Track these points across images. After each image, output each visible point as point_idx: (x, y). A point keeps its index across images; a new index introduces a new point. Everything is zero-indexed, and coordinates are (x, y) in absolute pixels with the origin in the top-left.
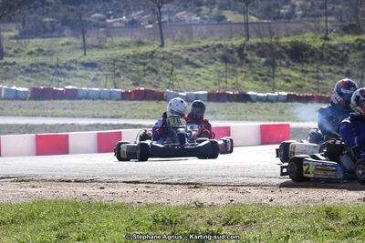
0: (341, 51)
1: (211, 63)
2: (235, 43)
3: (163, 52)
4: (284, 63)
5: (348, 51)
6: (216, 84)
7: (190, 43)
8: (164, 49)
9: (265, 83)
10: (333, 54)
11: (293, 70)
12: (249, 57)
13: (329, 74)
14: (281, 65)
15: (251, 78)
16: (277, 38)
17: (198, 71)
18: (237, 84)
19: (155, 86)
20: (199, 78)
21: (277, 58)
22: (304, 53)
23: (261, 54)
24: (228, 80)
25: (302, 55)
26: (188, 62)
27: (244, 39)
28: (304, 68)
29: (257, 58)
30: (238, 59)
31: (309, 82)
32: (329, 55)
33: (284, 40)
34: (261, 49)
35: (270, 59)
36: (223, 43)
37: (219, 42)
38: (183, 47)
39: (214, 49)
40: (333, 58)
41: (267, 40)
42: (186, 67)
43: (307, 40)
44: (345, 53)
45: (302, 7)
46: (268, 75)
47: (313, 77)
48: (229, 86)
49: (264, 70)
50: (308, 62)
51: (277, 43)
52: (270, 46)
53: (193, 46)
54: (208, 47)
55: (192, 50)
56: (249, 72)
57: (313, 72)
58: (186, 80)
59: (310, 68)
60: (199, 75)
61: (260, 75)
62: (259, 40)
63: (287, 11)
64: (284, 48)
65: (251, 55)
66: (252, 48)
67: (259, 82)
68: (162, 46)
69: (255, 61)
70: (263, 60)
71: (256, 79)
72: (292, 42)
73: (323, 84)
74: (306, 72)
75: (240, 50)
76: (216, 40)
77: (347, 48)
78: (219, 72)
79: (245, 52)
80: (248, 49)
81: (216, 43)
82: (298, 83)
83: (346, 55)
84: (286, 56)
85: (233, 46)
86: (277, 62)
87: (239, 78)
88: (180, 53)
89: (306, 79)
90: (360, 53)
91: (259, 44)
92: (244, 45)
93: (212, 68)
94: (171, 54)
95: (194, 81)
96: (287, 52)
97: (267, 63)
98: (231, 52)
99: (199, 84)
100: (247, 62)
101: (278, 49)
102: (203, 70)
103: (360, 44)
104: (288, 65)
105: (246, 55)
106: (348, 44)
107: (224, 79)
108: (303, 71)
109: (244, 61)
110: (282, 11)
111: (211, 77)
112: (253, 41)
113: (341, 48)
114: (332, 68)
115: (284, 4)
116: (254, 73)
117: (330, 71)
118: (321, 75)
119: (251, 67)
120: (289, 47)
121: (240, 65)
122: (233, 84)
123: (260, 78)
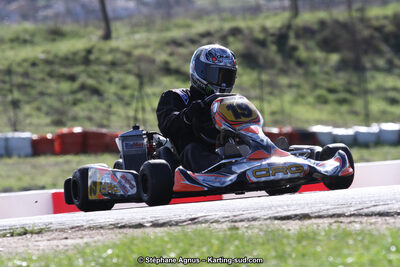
2: (268, 23)
3: (112, 51)
4: (381, 62)
7: (168, 29)
8: (113, 43)
9: (344, 108)
12: (302, 54)
14: (377, 69)
15: (311, 99)
16: (362, 10)
18: (282, 112)
19: (102, 126)
21: (366, 52)
23: (328, 45)
26: (168, 70)
27: (286, 16)
29: (319, 54)
30: (278, 59)
33: (375, 12)
34: (326, 33)
35: (349, 55)
36: (241, 24)
38: (154, 36)
41: (339, 14)
46: (349, 91)
49: (339, 81)
51: (363, 20)
52: (345, 26)
53: (176, 33)
55: (176, 43)
56: (306, 87)
61: (332, 91)
62: (322, 15)
64: (379, 29)
65: (308, 48)
66: (306, 32)
67: (328, 108)
68: (107, 36)
69: (315, 62)
70: (335, 58)
71: (323, 101)
75: (281, 38)
76: (223, 20)
79: (292, 41)
80: (298, 36)
81: (227, 26)
84: (385, 48)
85: (264, 29)
86: (367, 62)
87: (288, 97)
88: (148, 52)
91: (322, 24)
92: (289, 27)
94: (128, 54)
96: (386, 38)
97: (343, 66)
98: (262, 43)
100: (300, 63)
101: (366, 33)
104: (390, 68)
105: (295, 49)
109: (292, 63)
112: (307, 17)
116: (316, 86)
119: (307, 74)
120: (390, 28)
121: (284, 72)
122: (273, 113)
123: (331, 97)
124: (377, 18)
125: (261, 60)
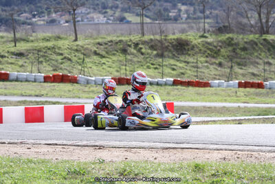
0: (215, 47)
1: (114, 54)
2: (132, 38)
3: (77, 45)
4: (171, 55)
5: (221, 47)
6: (117, 71)
7: (96, 39)
8: (77, 43)
9: (156, 71)
10: (209, 49)
11: (178, 61)
12: (143, 50)
13: (206, 64)
14: (169, 57)
15: (145, 67)
16: (166, 36)
17: (104, 60)
19: (70, 72)
20: (104, 66)
21: (166, 51)
22: (186, 48)
23: (152, 47)
24: (127, 68)
25: (185, 49)
26: (96, 53)
27: (140, 36)
28: (186, 60)
29: (149, 51)
30: (135, 52)
31: (190, 70)
32: (205, 49)
33: (171, 37)
34: (153, 43)
35: (160, 52)
36: (123, 38)
37: (120, 38)
38: (92, 41)
39: (117, 43)
40: (209, 52)
41: (158, 37)
42: (95, 57)
43: (189, 37)
44: (219, 48)
45: (187, 11)
46: (159, 65)
47: (193, 67)
48: (128, 72)
49: (156, 61)
50: (189, 55)
51: (165, 40)
52: (160, 42)
53: (100, 40)
54: (111, 41)
55: (99, 44)
56: (145, 63)
57: (193, 63)
58: (94, 67)
59: (191, 60)
60: (104, 63)
61: (152, 64)
62: (152, 37)
63: (174, 14)
64: (170, 43)
65: (146, 49)
66: (144, 43)
67: (151, 70)
68: (76, 40)
69: (148, 54)
70: (155, 52)
71: (148, 67)
72: (177, 39)
73: (201, 72)
74: (188, 63)
75: (136, 45)
76: (118, 37)
77: (220, 44)
78: (120, 61)
79: (140, 46)
81: (118, 39)
82: (181, 71)
83: (219, 50)
84: (173, 50)
85: (131, 40)
86: (166, 53)
87: (136, 66)
88: (89, 46)
89: (188, 68)
90: (230, 48)
91: (151, 40)
92: (140, 41)
93: (115, 58)
94: (82, 47)
95: (101, 69)
96: (173, 46)
97: (157, 55)
98: (130, 46)
99: (104, 71)
100: (142, 54)
101: (166, 44)
102: (108, 59)
103: (230, 42)
104: (173, 57)
105: (141, 48)
106: (220, 41)
107: (124, 67)
108: (185, 62)
109: (140, 54)
110: (170, 14)
111: (114, 65)
112: (146, 38)
113: (215, 44)
114: (208, 59)
115: (173, 9)
116: (147, 63)
117: (207, 62)
118: (200, 65)
120: (175, 43)
121: (136, 56)
122: (131, 71)
123: (152, 66)
124: (171, 39)
125: (129, 51)
